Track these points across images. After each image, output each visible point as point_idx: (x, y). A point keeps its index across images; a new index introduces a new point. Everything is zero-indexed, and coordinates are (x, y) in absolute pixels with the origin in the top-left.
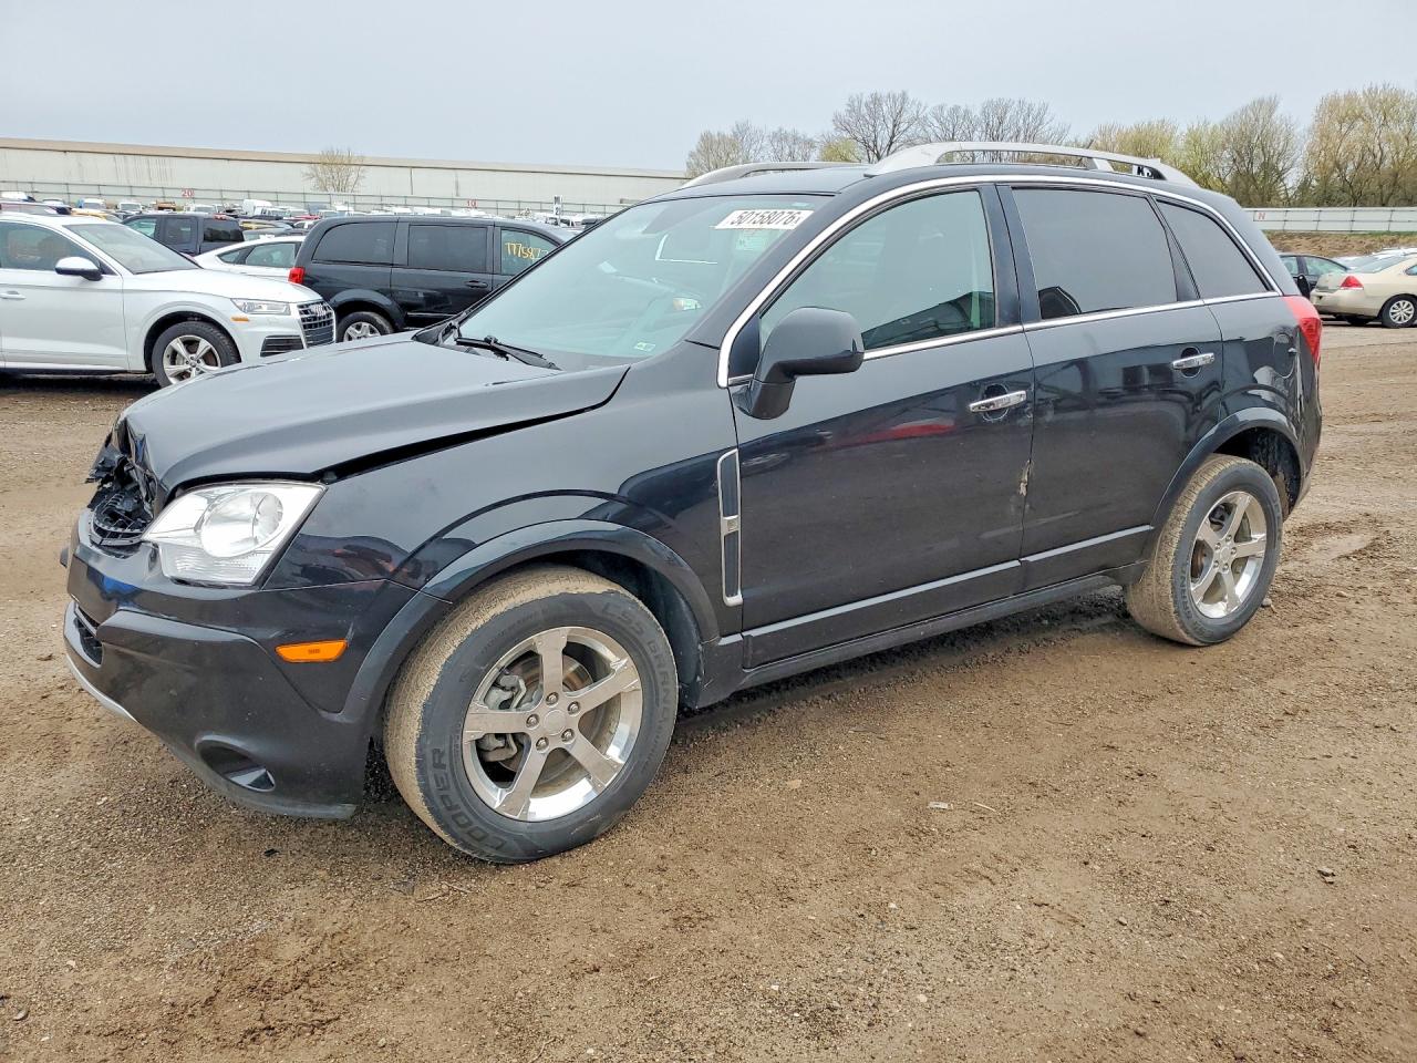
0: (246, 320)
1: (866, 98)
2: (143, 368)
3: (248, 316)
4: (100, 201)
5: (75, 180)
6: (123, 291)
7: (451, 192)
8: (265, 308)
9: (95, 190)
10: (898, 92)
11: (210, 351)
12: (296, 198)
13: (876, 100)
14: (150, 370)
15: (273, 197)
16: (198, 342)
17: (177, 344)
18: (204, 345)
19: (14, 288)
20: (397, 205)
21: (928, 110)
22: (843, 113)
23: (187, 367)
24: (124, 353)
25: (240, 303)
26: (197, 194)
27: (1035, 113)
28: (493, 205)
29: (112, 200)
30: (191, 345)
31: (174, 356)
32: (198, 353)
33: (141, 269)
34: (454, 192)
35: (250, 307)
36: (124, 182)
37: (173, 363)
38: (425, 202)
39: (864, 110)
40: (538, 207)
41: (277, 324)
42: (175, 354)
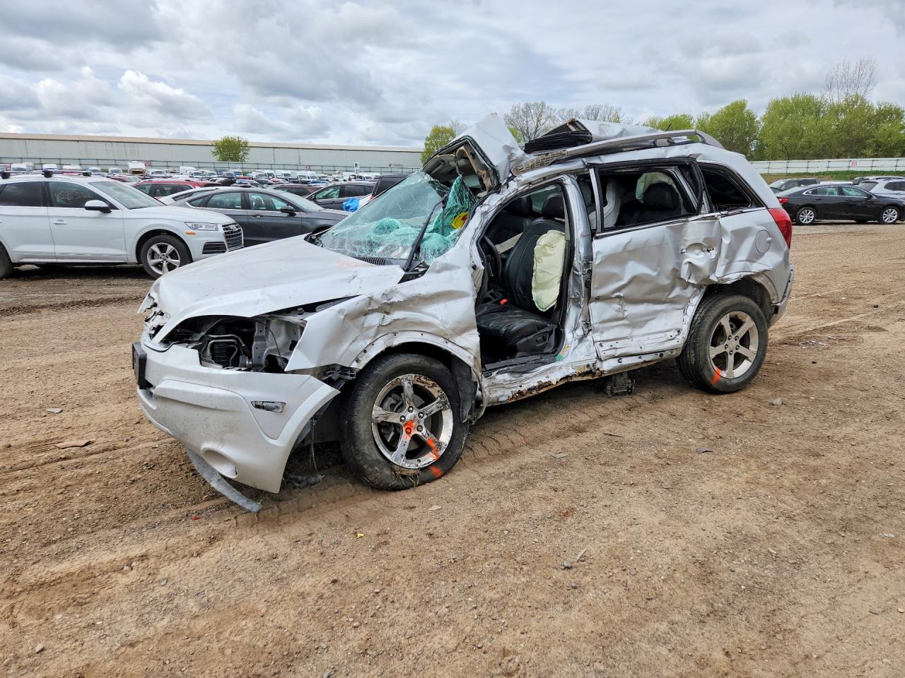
0: (194, 234)
1: (522, 106)
2: (136, 261)
3: (194, 231)
4: (98, 168)
5: (85, 156)
6: (123, 219)
7: (296, 162)
8: (204, 228)
9: (95, 162)
10: (539, 102)
11: (174, 251)
12: (209, 165)
13: (528, 107)
14: (139, 262)
15: (197, 165)
16: (167, 246)
17: (155, 248)
18: (170, 248)
19: (61, 218)
20: (266, 169)
21: (556, 112)
22: (510, 115)
23: (161, 260)
24: (125, 253)
25: (190, 225)
26: (153, 164)
27: (614, 112)
28: (320, 168)
29: (105, 167)
30: (163, 249)
31: (153, 255)
32: (167, 252)
33: (132, 206)
34: (298, 161)
35: (196, 227)
36: (112, 158)
37: (153, 258)
38: (282, 167)
39: (521, 113)
40: (345, 169)
41: (212, 236)
42: (153, 253)
